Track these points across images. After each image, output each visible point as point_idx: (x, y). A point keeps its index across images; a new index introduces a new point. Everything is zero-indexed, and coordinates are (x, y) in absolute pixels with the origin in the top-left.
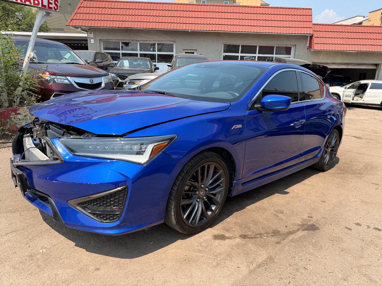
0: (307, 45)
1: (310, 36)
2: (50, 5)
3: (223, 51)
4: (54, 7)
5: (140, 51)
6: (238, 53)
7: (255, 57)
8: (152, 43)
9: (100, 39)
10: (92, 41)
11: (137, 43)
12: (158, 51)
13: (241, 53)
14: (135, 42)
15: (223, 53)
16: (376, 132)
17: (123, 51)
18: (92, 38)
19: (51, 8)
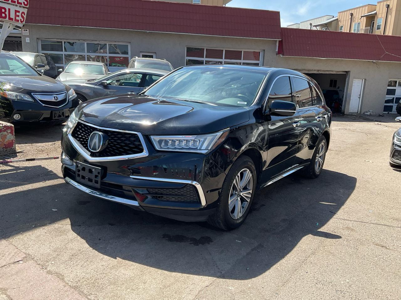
0: (276, 51)
1: (279, 41)
2: (17, 17)
3: (186, 56)
4: (21, 20)
5: (87, 52)
6: (203, 57)
7: (222, 62)
8: (103, 43)
9: (38, 37)
10: (28, 40)
11: (84, 43)
12: (110, 53)
13: (206, 57)
14: (81, 41)
15: (186, 57)
16: (345, 143)
17: (66, 52)
18: (27, 36)
19: (18, 21)
